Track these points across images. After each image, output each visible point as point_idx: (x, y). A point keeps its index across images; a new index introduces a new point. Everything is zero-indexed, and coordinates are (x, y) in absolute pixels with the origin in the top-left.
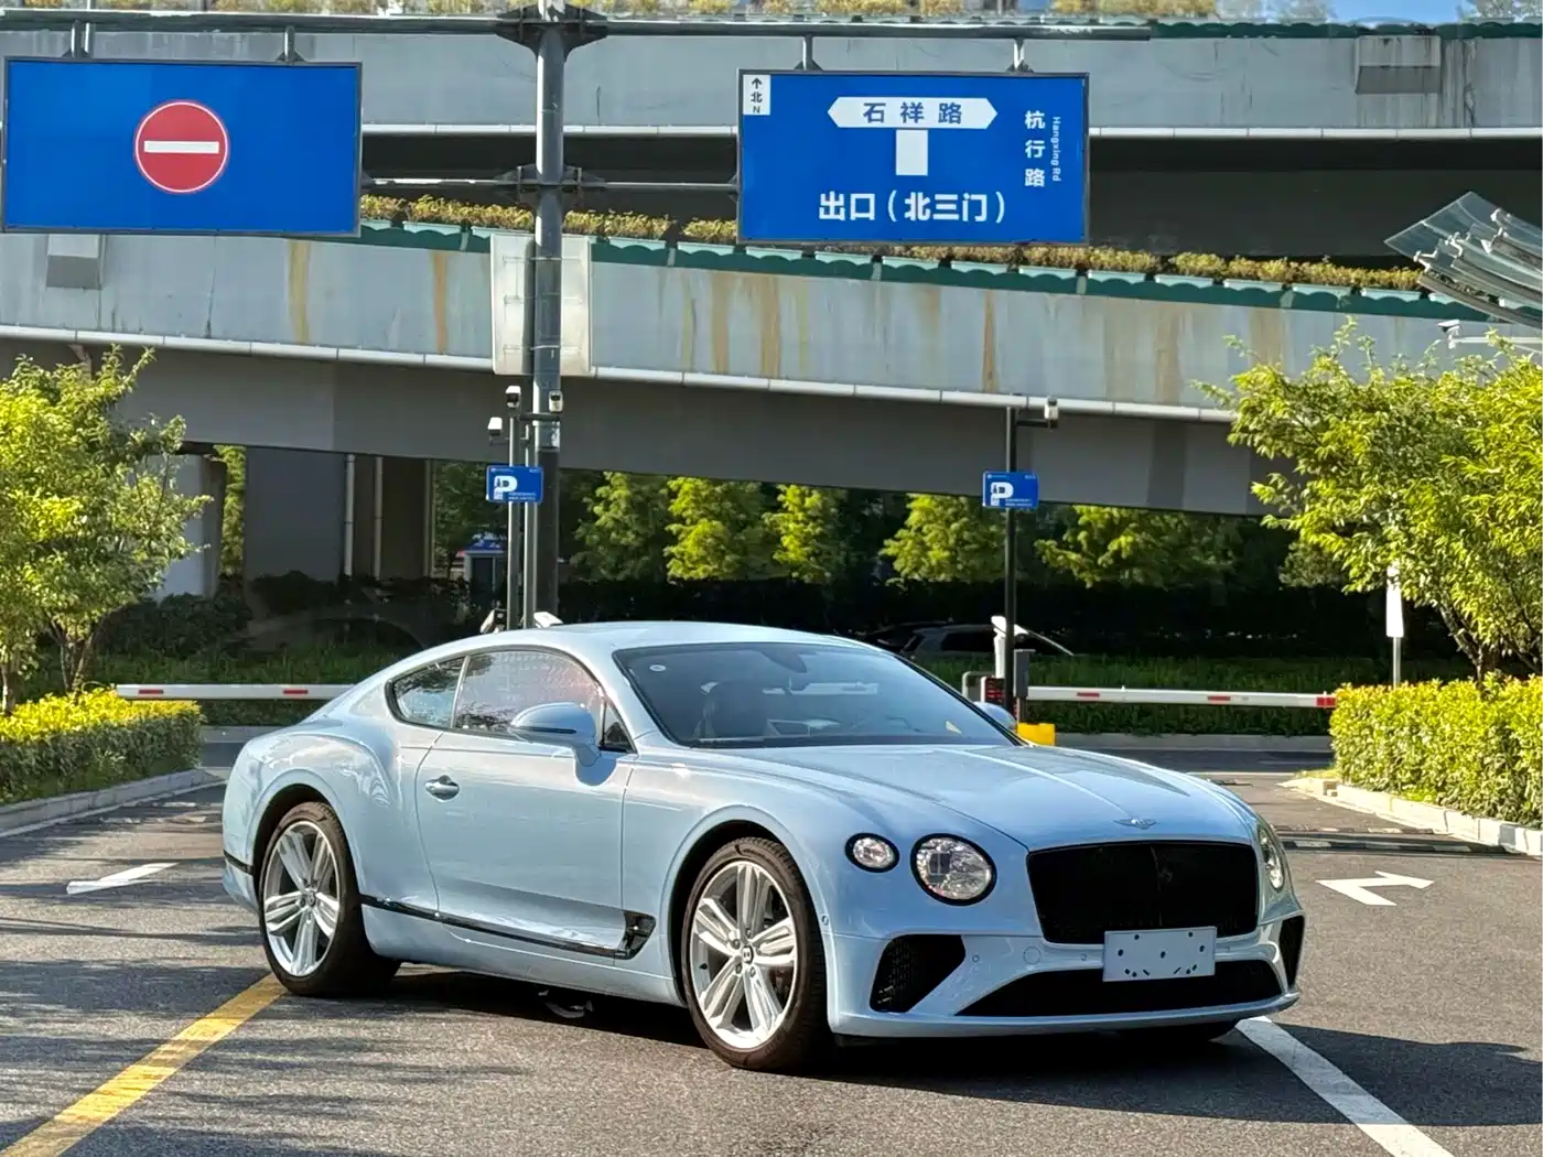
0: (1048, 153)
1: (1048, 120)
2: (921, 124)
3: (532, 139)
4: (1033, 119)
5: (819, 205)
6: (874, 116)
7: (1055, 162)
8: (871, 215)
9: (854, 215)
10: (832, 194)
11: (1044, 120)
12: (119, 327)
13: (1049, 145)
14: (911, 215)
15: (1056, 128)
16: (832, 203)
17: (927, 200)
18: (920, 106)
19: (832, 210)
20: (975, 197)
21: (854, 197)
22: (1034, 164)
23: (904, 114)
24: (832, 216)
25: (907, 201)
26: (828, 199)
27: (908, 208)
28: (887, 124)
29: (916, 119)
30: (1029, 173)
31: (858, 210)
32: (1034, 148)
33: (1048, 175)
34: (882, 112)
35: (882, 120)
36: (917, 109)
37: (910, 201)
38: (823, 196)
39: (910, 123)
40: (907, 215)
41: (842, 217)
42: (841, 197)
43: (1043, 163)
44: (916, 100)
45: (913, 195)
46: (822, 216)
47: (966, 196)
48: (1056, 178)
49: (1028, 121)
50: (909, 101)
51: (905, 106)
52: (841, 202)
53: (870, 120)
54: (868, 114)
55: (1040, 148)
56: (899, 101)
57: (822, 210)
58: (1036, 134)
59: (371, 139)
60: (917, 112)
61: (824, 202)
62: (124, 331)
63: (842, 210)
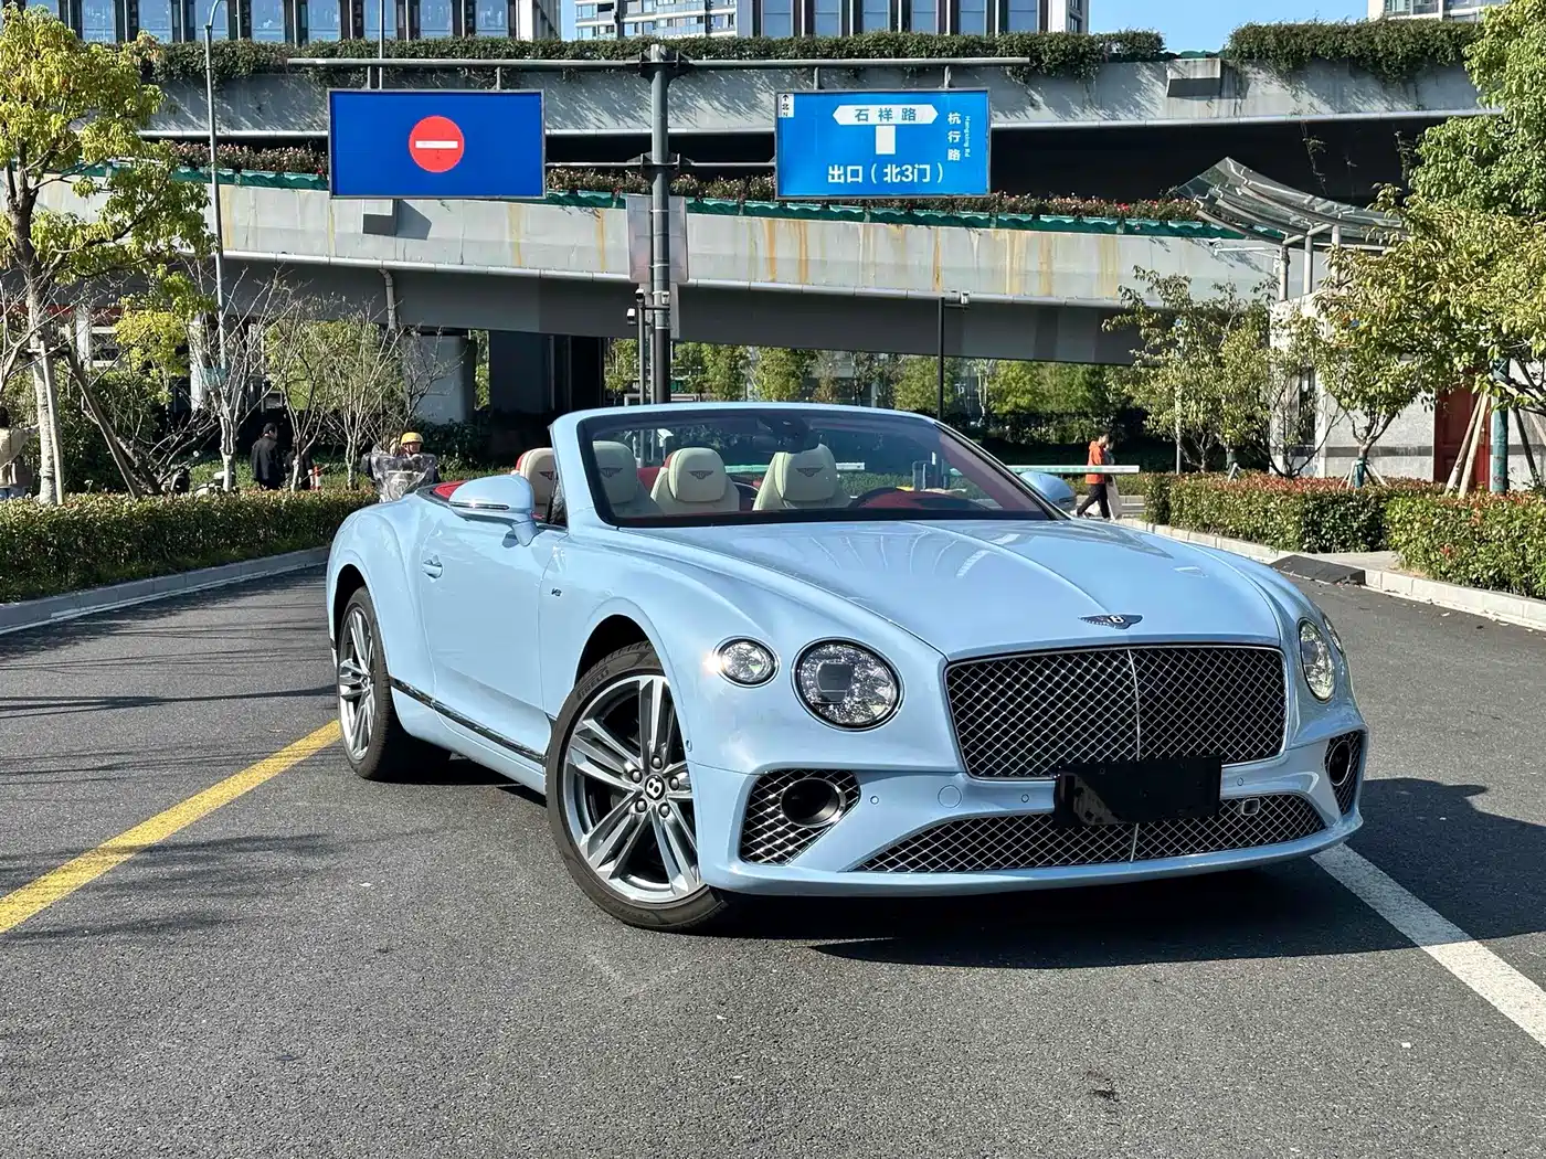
0: (962, 140)
1: (963, 119)
2: (891, 121)
3: (649, 137)
4: (953, 118)
5: (828, 174)
6: (861, 117)
7: (966, 145)
8: (860, 180)
9: (849, 180)
10: (836, 167)
11: (960, 118)
12: (408, 257)
13: (963, 134)
14: (888, 179)
15: (967, 124)
16: (836, 173)
17: (898, 169)
18: (890, 110)
19: (836, 177)
20: (921, 167)
21: (849, 168)
22: (954, 146)
23: (880, 116)
24: (836, 180)
25: (885, 170)
26: (833, 169)
27: (886, 174)
28: (870, 122)
29: (888, 119)
30: (950, 152)
31: (852, 177)
32: (954, 136)
33: (962, 153)
34: (867, 115)
35: (866, 120)
36: (888, 113)
37: (888, 170)
38: (830, 168)
39: (885, 121)
40: (885, 179)
41: (842, 180)
42: (842, 168)
43: (959, 146)
44: (888, 107)
45: (889, 166)
46: (830, 180)
47: (916, 166)
48: (967, 155)
49: (950, 120)
50: (883, 107)
51: (881, 111)
52: (842, 172)
53: (859, 120)
54: (858, 116)
55: (958, 137)
56: (878, 107)
57: (830, 177)
58: (955, 127)
59: (550, 139)
60: (888, 115)
61: (831, 172)
62: (410, 261)
63: (842, 177)
